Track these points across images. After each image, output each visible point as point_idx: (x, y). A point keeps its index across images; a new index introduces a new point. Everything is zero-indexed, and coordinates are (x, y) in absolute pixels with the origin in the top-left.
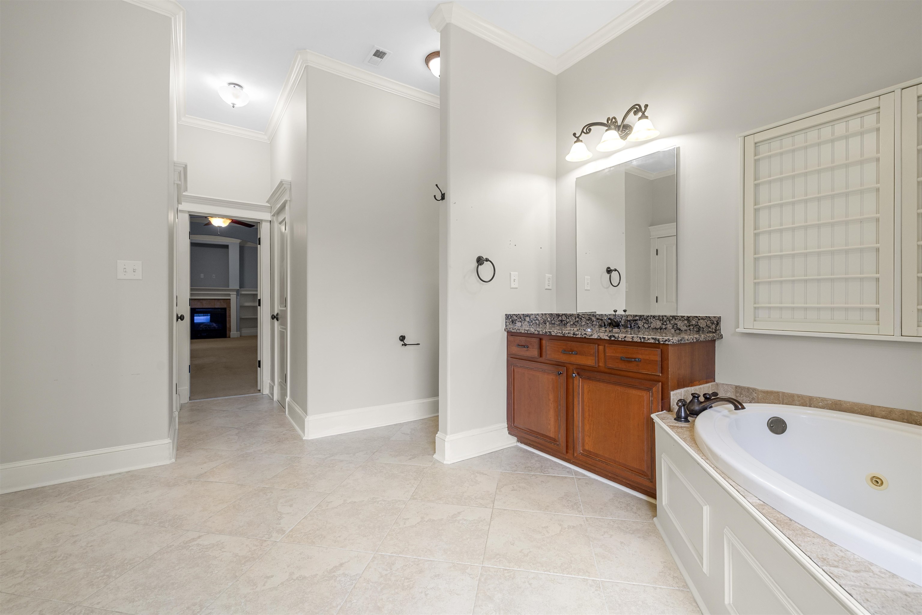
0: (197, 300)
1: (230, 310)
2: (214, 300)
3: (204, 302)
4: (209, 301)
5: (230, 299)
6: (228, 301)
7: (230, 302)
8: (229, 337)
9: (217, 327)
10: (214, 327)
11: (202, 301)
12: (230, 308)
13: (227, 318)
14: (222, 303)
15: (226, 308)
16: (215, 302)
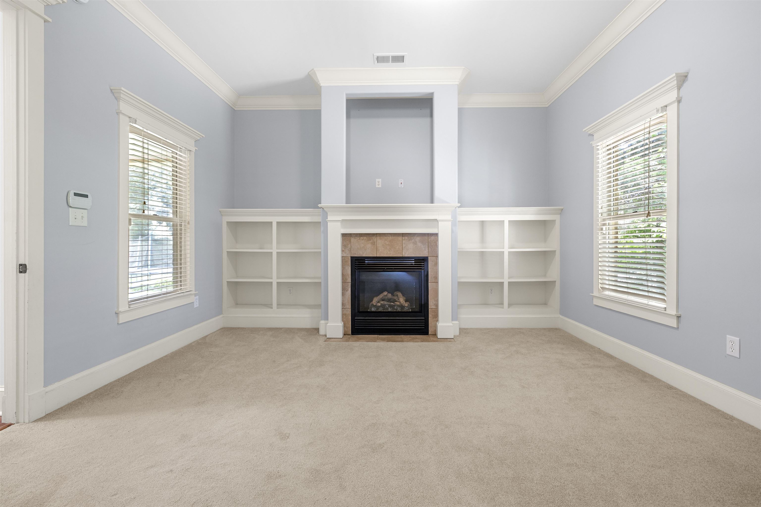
0: (365, 238)
1: (436, 264)
2: (400, 238)
3: (380, 242)
4: (390, 238)
5: (436, 235)
6: (433, 238)
7: (437, 240)
8: (435, 335)
9: (406, 305)
10: (402, 306)
11: (374, 239)
12: (437, 257)
13: (429, 284)
14: (419, 244)
15: (427, 257)
16: (404, 241)
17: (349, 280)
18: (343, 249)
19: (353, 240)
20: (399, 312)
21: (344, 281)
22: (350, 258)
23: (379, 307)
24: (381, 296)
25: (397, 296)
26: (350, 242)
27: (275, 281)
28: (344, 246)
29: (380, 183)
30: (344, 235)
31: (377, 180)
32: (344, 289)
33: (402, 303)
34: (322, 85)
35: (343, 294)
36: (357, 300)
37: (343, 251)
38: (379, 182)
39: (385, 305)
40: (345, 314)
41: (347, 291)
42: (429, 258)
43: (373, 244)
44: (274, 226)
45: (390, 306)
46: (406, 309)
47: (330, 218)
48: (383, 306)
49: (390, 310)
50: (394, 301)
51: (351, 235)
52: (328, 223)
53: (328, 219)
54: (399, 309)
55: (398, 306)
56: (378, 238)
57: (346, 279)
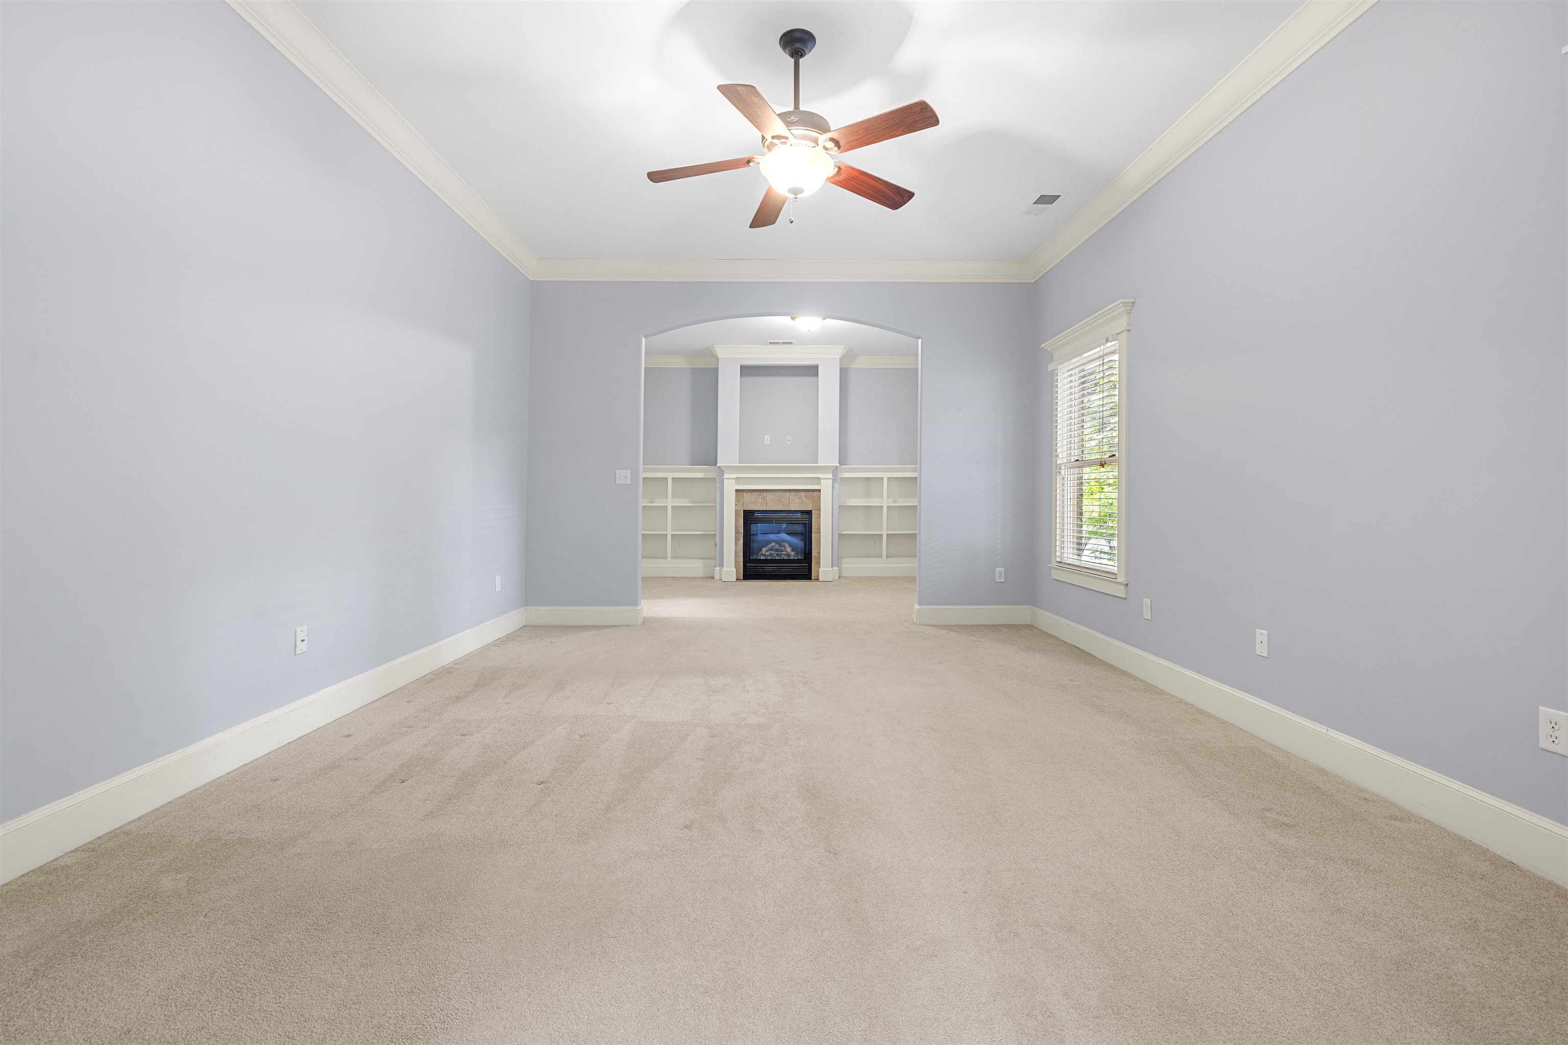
0: (756, 493)
1: (819, 517)
2: (787, 494)
3: (769, 496)
4: (778, 493)
5: (820, 490)
6: (816, 494)
7: (820, 496)
8: (817, 579)
9: (792, 554)
10: (788, 555)
11: (764, 494)
12: (820, 510)
13: (813, 534)
14: (804, 499)
15: (811, 511)
16: (790, 497)
17: (742, 531)
18: (737, 503)
19: (745, 494)
20: (786, 559)
21: (737, 532)
22: (742, 511)
23: (768, 555)
24: (769, 546)
25: (784, 546)
26: (743, 497)
27: (669, 533)
28: (737, 500)
29: (769, 439)
30: (737, 491)
31: (766, 437)
32: (737, 539)
33: (788, 551)
34: (719, 357)
35: (736, 544)
36: (748, 548)
37: (736, 505)
38: (767, 439)
39: (773, 554)
40: (738, 562)
41: (739, 540)
42: (813, 511)
43: (764, 498)
44: (670, 482)
45: (778, 555)
46: (792, 558)
47: (726, 476)
48: (771, 554)
49: (777, 558)
50: (782, 551)
51: (743, 491)
52: (725, 481)
53: (725, 477)
54: (786, 558)
55: (785, 554)
56: (768, 493)
57: (739, 530)
